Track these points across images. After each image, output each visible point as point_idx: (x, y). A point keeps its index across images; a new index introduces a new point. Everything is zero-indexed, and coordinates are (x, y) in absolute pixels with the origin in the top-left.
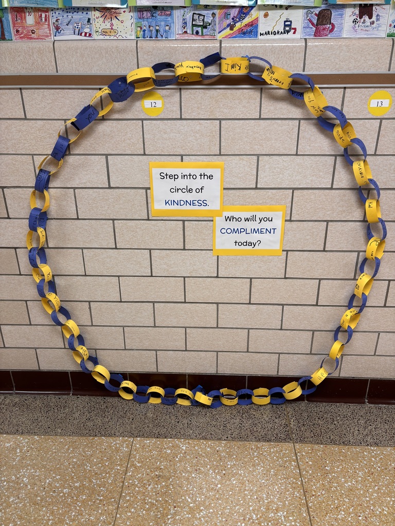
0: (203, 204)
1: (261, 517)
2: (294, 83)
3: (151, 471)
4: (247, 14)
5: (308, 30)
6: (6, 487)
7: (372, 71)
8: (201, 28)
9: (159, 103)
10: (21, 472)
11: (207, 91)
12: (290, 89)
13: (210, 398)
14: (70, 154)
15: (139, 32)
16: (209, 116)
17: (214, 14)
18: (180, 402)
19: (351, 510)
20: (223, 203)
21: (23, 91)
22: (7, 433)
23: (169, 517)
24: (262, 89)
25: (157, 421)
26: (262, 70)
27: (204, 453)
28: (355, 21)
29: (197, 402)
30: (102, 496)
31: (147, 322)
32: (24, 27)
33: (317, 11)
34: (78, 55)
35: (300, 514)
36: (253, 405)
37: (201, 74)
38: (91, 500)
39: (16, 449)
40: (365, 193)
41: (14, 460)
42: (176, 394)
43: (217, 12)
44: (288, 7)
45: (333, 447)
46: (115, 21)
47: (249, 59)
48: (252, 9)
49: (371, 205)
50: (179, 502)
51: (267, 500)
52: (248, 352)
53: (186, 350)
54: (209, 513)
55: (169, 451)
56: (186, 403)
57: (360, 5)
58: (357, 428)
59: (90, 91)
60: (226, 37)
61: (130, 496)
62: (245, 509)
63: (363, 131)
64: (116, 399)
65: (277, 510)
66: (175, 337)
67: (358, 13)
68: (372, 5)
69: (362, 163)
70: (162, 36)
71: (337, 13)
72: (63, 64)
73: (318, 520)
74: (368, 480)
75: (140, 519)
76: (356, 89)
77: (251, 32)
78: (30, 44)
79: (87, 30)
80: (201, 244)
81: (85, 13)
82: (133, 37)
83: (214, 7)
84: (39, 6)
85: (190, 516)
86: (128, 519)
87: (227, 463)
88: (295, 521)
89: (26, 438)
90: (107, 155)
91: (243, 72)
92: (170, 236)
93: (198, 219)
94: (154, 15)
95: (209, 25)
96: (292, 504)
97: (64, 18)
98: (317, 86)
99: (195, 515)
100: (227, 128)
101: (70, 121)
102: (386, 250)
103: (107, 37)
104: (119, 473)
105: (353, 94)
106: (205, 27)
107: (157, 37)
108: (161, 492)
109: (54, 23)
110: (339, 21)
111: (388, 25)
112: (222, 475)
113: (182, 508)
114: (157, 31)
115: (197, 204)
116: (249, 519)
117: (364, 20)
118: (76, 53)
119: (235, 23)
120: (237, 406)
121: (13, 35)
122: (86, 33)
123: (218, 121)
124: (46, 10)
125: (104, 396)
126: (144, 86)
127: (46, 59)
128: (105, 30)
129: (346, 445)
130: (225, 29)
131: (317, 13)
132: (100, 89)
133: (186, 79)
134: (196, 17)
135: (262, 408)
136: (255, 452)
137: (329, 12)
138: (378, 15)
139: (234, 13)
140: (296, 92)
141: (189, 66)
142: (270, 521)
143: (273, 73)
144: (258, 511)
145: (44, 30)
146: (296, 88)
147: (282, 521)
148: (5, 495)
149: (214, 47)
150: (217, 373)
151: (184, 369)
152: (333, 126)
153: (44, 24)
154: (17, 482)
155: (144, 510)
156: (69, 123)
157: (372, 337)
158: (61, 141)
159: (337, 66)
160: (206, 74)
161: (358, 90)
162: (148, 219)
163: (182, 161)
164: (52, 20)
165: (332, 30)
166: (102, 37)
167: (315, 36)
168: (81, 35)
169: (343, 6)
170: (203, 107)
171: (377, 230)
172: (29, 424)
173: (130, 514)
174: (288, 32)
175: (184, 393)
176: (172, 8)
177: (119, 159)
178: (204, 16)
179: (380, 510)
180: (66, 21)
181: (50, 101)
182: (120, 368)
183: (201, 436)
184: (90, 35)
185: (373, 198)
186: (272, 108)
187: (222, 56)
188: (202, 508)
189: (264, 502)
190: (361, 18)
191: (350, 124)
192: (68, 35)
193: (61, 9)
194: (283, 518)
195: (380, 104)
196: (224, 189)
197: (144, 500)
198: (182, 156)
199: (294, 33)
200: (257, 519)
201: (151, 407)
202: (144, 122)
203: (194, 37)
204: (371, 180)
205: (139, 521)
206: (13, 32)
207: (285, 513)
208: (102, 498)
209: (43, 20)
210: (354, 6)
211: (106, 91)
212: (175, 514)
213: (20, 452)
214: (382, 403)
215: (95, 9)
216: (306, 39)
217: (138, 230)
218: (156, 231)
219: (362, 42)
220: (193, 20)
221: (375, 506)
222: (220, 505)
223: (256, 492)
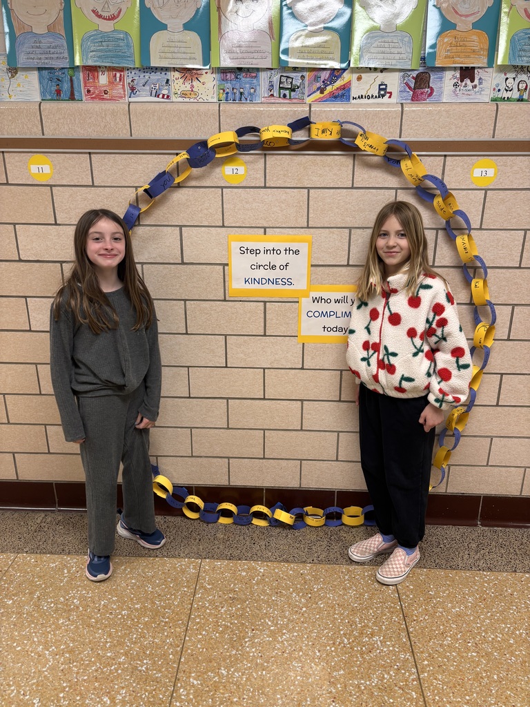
0: (287, 283)
1: (353, 641)
2: (389, 149)
3: (224, 593)
4: (338, 77)
5: (405, 94)
6: (54, 609)
7: (475, 138)
8: (289, 91)
9: (242, 170)
10: (70, 594)
11: (295, 157)
12: (385, 156)
13: (292, 516)
14: (139, 225)
15: (221, 95)
16: (297, 184)
17: (303, 77)
18: (256, 522)
19: (459, 636)
20: (311, 282)
21: (92, 156)
22: (51, 553)
23: (247, 640)
24: (354, 155)
25: (228, 543)
26: (355, 136)
27: (286, 576)
28: (455, 85)
29: (277, 520)
30: (167, 618)
31: (219, 423)
32: (96, 87)
33: (414, 74)
34: (155, 118)
35: (399, 639)
36: (343, 527)
37: (289, 139)
38: (155, 623)
39: (63, 569)
40: (471, 272)
41: (62, 581)
42: (251, 511)
43: (306, 74)
44: (383, 70)
45: (439, 571)
46: (195, 83)
47: (341, 124)
48: (344, 72)
49: (477, 284)
50: (258, 625)
51: (360, 624)
52: (337, 460)
53: (264, 458)
54: (293, 636)
55: (244, 574)
56: (262, 523)
57: (461, 68)
58: (467, 552)
59: (166, 156)
60: (315, 101)
61: (201, 619)
62: (335, 633)
63: (466, 202)
64: (179, 519)
65: (372, 635)
66: (251, 442)
67: (458, 76)
68: (473, 68)
69: (466, 237)
70: (246, 99)
71: (436, 76)
72: (138, 128)
73: (421, 646)
74: (480, 606)
75: (213, 641)
76: (457, 158)
77: (343, 95)
78: (103, 105)
79: (165, 92)
80: (284, 329)
81: (163, 73)
82: (215, 100)
83: (303, 69)
84: (114, 65)
85: (271, 639)
86: (199, 641)
87: (312, 586)
88: (393, 646)
89: (75, 558)
90: (181, 227)
91: (334, 137)
92: (249, 319)
93: (281, 300)
94: (238, 77)
95: (298, 88)
96: (390, 629)
97: (141, 78)
98: (415, 153)
99: (277, 638)
100: (316, 198)
101: (143, 188)
102: (497, 338)
103: (187, 100)
104: (186, 594)
105: (454, 163)
106: (294, 90)
107: (240, 99)
108: (236, 614)
109: (129, 84)
110: (439, 85)
111: (492, 90)
112: (307, 598)
113: (261, 631)
114: (241, 93)
115: (280, 282)
116: (340, 643)
117: (466, 84)
118: (154, 116)
119: (326, 86)
120: (324, 528)
121: (83, 94)
122: (164, 95)
123: (306, 190)
124: (122, 70)
125: (164, 515)
126: (226, 151)
127: (120, 122)
128: (184, 92)
129: (454, 569)
130: (314, 92)
131: (415, 76)
132: (177, 154)
133: (272, 144)
134: (284, 79)
135: (354, 530)
136: (346, 575)
137: (427, 75)
138: (480, 79)
139: (325, 75)
140: (392, 159)
141: (275, 130)
142: (364, 646)
143: (367, 138)
144: (350, 635)
145: (118, 90)
146: (391, 154)
147: (378, 645)
148: (53, 617)
149: (303, 111)
150: (300, 487)
151: (260, 482)
152: (434, 196)
153: (118, 84)
154: (67, 604)
155: (217, 632)
156: (141, 191)
157: (484, 443)
158: (131, 210)
159: (437, 133)
160: (294, 139)
161: (460, 158)
162: (225, 300)
163: (265, 234)
164: (128, 80)
165: (430, 95)
166: (181, 99)
167: (412, 100)
168: (158, 97)
169: (443, 69)
170: (290, 175)
171: (486, 315)
172: (77, 543)
173: (201, 637)
174: (383, 96)
175: (261, 510)
176: (258, 70)
177: (194, 231)
178: (292, 78)
179: (492, 637)
180: (143, 82)
181: (121, 167)
182: (184, 480)
183: (281, 559)
184: (168, 97)
185: (481, 278)
186: (366, 176)
187: (312, 120)
188: (284, 631)
189: (356, 626)
190: (462, 81)
191: (451, 195)
192: (144, 97)
193: (138, 68)
194: (379, 643)
195: (484, 174)
196: (312, 266)
197: (217, 622)
198: (265, 228)
199: (390, 97)
200: (349, 643)
201: (220, 527)
202: (224, 190)
203: (281, 101)
204: (476, 257)
205: (211, 644)
206: (84, 91)
207: (382, 638)
208: (167, 620)
209: (118, 79)
210: (455, 69)
211: (184, 156)
212: (254, 637)
213: (68, 572)
214: (498, 526)
215: (175, 69)
216: (402, 104)
217: (212, 312)
218: (233, 314)
219: (464, 107)
220: (281, 83)
221: (487, 633)
222: (306, 628)
223: (348, 616)
